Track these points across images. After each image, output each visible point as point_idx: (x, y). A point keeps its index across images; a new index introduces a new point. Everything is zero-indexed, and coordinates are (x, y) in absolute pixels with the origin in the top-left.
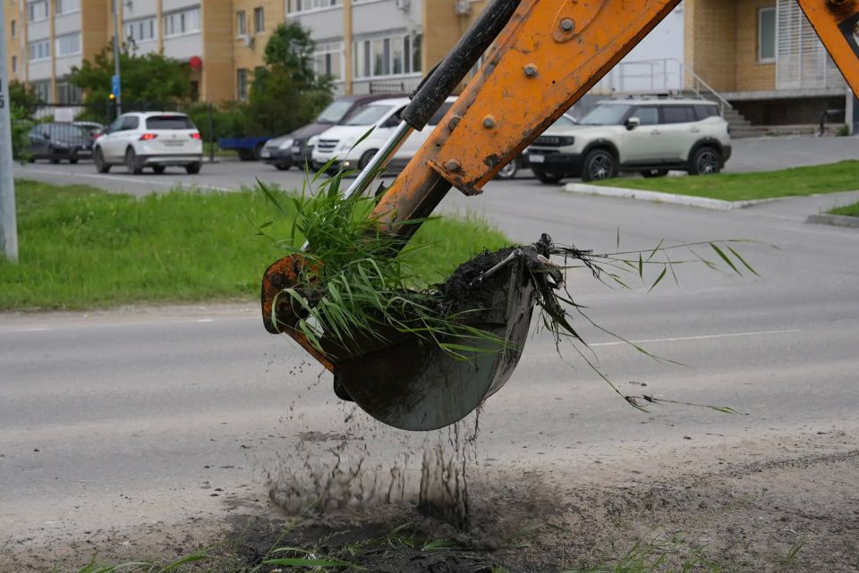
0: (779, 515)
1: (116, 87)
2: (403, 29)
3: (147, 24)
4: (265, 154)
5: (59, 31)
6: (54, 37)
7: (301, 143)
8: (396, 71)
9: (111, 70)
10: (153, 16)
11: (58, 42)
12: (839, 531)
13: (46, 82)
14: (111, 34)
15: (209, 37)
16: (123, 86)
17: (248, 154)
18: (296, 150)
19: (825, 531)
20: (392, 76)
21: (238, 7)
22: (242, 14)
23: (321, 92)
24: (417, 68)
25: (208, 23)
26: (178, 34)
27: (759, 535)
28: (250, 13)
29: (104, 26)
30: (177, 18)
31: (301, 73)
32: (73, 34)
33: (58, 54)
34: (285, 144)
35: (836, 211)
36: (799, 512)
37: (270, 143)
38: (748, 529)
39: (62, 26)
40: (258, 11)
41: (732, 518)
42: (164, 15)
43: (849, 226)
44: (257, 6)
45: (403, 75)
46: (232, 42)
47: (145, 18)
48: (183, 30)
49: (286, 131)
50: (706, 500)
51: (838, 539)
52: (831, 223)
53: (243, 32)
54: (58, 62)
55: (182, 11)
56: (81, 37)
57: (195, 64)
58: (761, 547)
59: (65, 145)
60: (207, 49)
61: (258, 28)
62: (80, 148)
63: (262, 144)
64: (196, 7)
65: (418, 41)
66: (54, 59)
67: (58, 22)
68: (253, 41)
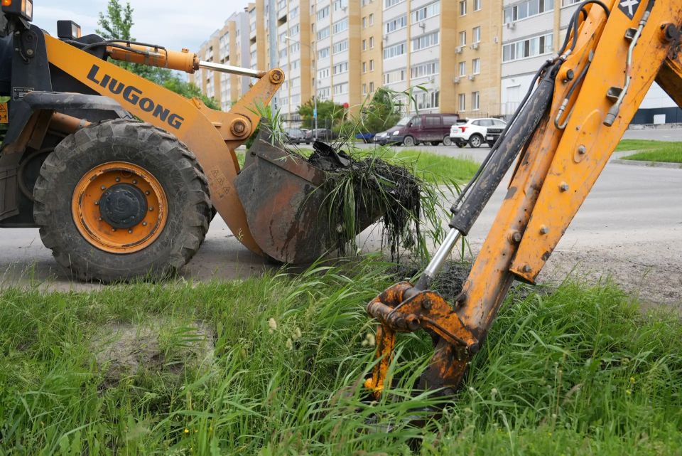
0: (632, 265)
1: (315, 114)
2: (432, 89)
3: (326, 90)
4: (375, 139)
5: (291, 94)
6: (290, 96)
7: (390, 134)
8: (428, 107)
9: (313, 107)
10: (329, 87)
11: (291, 98)
12: (661, 272)
13: (287, 114)
14: (313, 94)
15: (352, 95)
16: (318, 114)
17: (368, 140)
18: (389, 137)
19: (654, 272)
20: (426, 109)
21: (363, 83)
22: (365, 85)
23: (396, 116)
24: (437, 105)
25: (351, 89)
26: (339, 94)
27: (623, 272)
28: (368, 85)
29: (310, 91)
30: (339, 87)
31: (388, 108)
32: (297, 95)
33: (291, 103)
34: (384, 135)
35: (623, 158)
36: (641, 264)
37: (377, 135)
38: (618, 270)
39: (293, 93)
40: (371, 83)
41: (610, 265)
42: (333, 86)
43: (629, 164)
44: (371, 81)
45: (431, 108)
46: (360, 97)
47: (326, 88)
48: (341, 92)
49: (384, 130)
50: (597, 258)
51: (662, 275)
52: (621, 163)
53: (365, 92)
54: (291, 107)
55: (341, 84)
56: (300, 97)
57: (346, 106)
58: (625, 277)
59: (295, 137)
60: (351, 100)
61: (371, 91)
62: (300, 138)
63: (373, 136)
64: (347, 82)
65: (437, 94)
66: (290, 105)
67: (292, 90)
68: (369, 96)
